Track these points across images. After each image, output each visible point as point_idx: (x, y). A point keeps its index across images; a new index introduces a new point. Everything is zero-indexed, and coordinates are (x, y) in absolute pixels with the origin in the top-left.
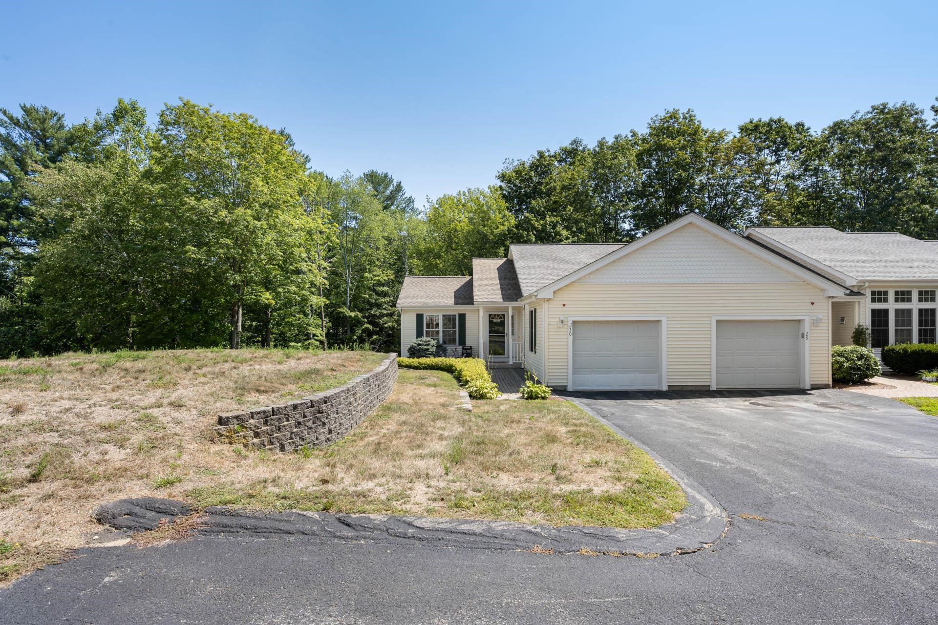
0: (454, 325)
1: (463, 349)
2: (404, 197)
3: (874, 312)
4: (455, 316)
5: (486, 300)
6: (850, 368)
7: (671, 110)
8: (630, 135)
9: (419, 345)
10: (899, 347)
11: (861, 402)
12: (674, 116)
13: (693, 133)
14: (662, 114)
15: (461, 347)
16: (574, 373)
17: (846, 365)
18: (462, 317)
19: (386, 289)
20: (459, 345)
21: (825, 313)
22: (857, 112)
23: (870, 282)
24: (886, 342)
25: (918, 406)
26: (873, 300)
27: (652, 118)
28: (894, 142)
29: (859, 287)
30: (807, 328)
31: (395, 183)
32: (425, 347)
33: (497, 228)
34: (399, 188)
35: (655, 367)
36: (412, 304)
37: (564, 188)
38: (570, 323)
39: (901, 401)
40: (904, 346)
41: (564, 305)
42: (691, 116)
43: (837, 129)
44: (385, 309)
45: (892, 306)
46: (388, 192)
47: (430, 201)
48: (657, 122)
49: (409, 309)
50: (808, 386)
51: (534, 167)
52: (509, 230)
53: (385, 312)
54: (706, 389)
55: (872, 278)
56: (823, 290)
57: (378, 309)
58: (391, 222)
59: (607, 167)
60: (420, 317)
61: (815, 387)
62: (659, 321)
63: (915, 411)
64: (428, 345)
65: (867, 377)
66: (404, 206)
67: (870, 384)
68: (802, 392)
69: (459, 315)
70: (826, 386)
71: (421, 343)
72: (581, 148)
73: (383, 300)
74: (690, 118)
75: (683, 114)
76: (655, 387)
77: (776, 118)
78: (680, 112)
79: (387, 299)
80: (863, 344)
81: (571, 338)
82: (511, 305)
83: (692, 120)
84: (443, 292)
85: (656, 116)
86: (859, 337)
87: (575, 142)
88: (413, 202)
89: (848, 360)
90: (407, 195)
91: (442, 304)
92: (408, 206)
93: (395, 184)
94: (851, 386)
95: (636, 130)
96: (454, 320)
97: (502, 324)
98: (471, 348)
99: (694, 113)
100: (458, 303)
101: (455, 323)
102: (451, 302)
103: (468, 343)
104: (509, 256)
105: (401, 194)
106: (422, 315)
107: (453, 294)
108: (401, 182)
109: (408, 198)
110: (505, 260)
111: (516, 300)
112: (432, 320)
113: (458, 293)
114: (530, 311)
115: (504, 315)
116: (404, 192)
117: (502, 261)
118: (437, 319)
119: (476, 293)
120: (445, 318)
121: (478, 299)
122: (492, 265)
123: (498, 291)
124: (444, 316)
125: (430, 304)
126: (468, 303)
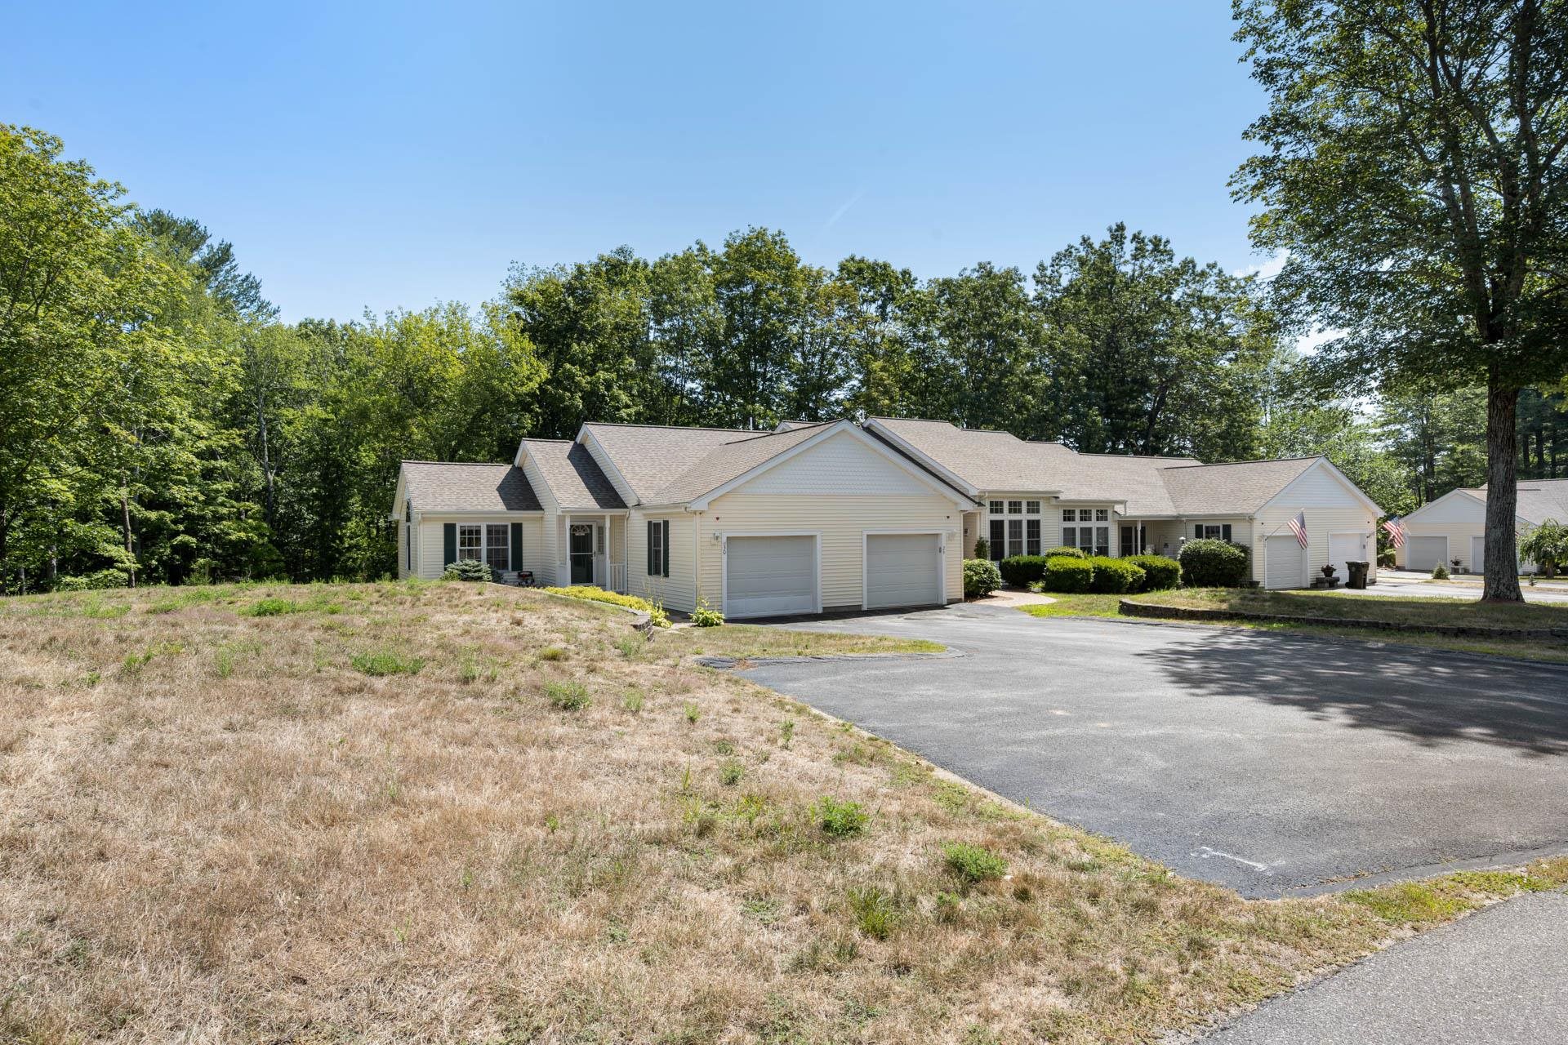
0: (506, 539)
1: (519, 574)
2: (233, 274)
3: (992, 522)
4: (507, 526)
5: (576, 506)
6: (978, 582)
7: (758, 228)
8: (695, 247)
9: (465, 571)
10: (1013, 560)
11: (989, 612)
13: (787, 268)
14: (746, 231)
15: (516, 573)
16: (729, 598)
17: (975, 578)
18: (517, 528)
20: (513, 570)
21: (957, 526)
22: (965, 269)
23: (989, 492)
24: (1002, 556)
25: (1030, 612)
26: (992, 511)
27: (730, 234)
28: (1000, 317)
29: (980, 497)
30: (944, 542)
33: (523, 385)
35: (810, 589)
36: (439, 509)
37: (617, 327)
38: (725, 539)
39: (1018, 609)
40: (1017, 558)
41: (716, 519)
42: (782, 241)
43: (946, 289)
45: (1006, 517)
46: (198, 258)
48: (737, 241)
49: (427, 518)
50: (945, 602)
51: (570, 289)
52: (540, 388)
55: (990, 488)
56: (956, 504)
59: (678, 303)
60: (449, 529)
61: (951, 602)
62: (812, 537)
63: (1028, 616)
64: (479, 571)
65: (991, 589)
67: (993, 597)
68: (942, 607)
69: (513, 525)
70: (959, 601)
71: (467, 568)
72: (631, 262)
74: (779, 241)
75: (773, 236)
76: (810, 611)
77: (881, 262)
78: (769, 233)
80: (984, 557)
81: (725, 557)
82: (608, 513)
83: (785, 247)
84: (479, 489)
85: (737, 232)
86: (980, 552)
87: (621, 251)
89: (977, 573)
91: (487, 508)
92: (244, 293)
93: (215, 246)
94: (980, 599)
95: (705, 242)
96: (505, 532)
97: (589, 537)
98: (531, 574)
99: (785, 238)
100: (510, 507)
101: (507, 538)
102: (496, 505)
103: (526, 568)
104: (578, 440)
105: (228, 267)
106: (453, 526)
107: (497, 493)
108: (230, 246)
109: (243, 277)
110: (572, 443)
111: (617, 507)
112: (470, 532)
113: (502, 489)
114: (650, 523)
115: (590, 527)
116: (233, 264)
117: (568, 446)
118: (478, 532)
119: (557, 494)
120: (490, 530)
121: (565, 505)
122: (557, 451)
123: (587, 493)
124: (488, 526)
125: (469, 508)
126: (528, 508)
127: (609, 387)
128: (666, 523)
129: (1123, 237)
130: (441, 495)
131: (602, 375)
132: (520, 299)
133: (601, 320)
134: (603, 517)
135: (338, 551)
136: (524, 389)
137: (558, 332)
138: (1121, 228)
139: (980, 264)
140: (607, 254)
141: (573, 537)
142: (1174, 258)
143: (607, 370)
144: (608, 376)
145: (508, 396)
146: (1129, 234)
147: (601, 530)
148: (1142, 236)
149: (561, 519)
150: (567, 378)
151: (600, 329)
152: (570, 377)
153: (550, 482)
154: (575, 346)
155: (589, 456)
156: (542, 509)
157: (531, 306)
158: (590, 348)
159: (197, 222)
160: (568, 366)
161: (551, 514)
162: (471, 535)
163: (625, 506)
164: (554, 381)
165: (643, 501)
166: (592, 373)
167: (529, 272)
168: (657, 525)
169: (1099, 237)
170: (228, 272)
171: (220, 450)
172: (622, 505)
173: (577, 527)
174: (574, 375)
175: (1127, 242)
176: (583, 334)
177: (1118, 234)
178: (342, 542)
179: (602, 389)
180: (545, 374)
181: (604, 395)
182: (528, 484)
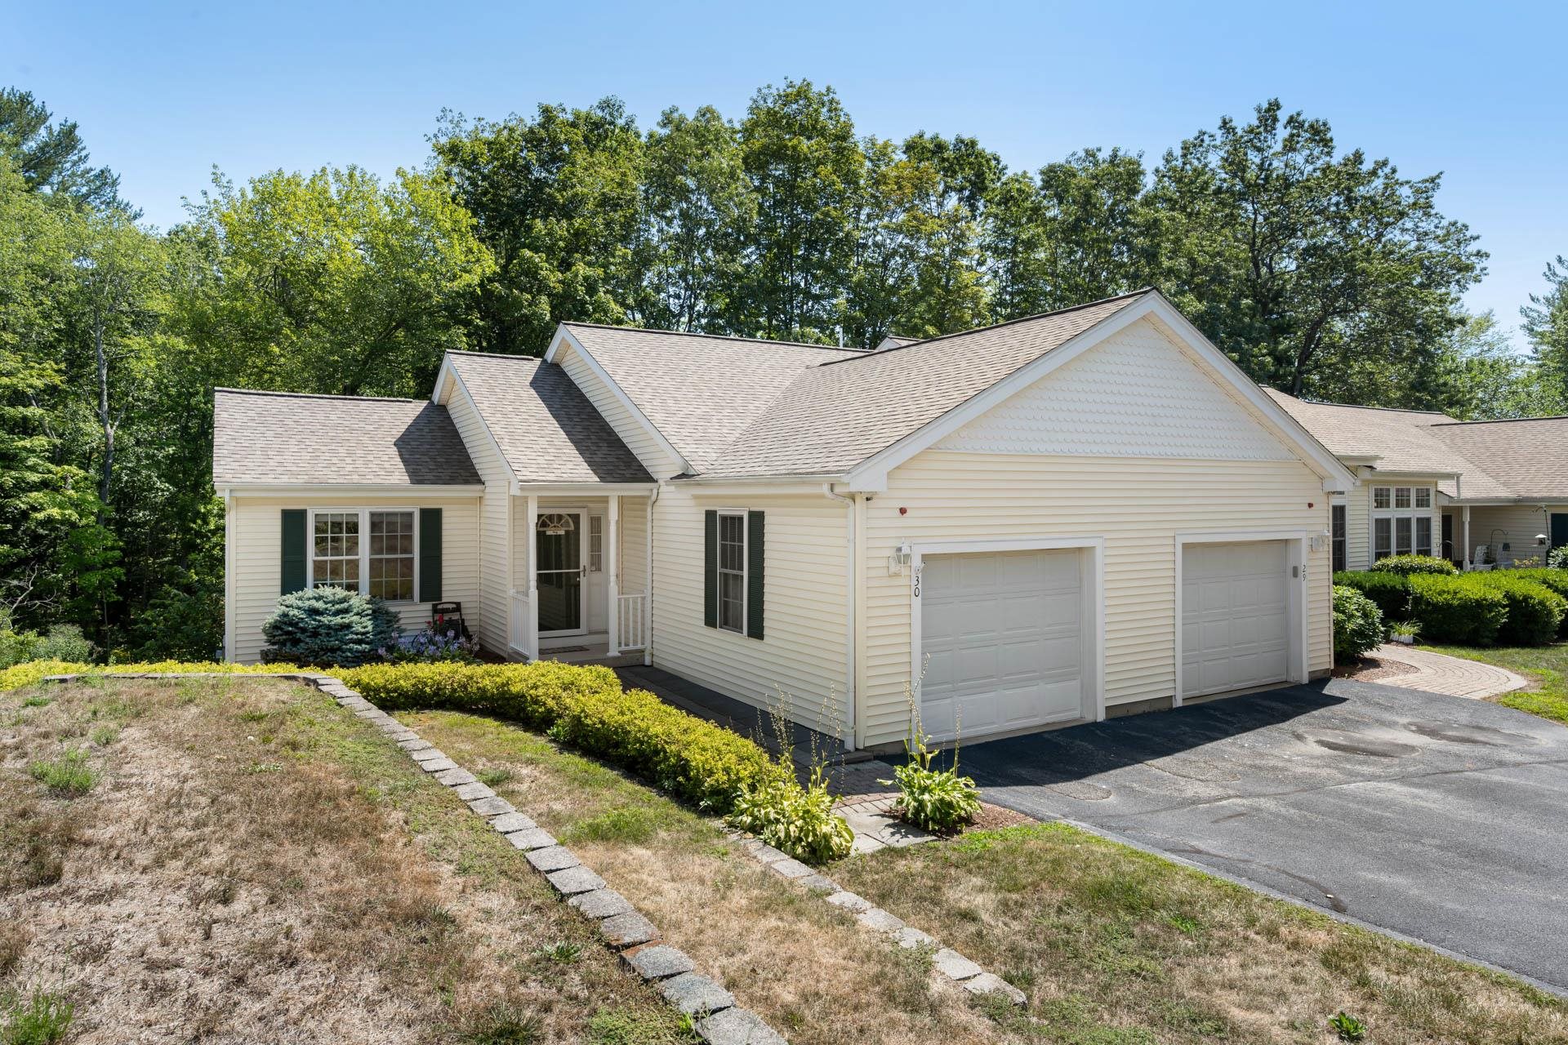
0: (408, 540)
1: (435, 610)
2: (82, 167)
4: (410, 515)
5: (551, 477)
7: (798, 82)
9: (313, 612)
12: (802, 93)
13: (841, 138)
14: (780, 86)
15: (428, 606)
17: (1348, 627)
18: (432, 519)
19: (34, 411)
20: (423, 599)
27: (759, 90)
30: (1302, 556)
31: (55, 123)
32: (338, 620)
33: (454, 278)
34: (67, 140)
36: (268, 480)
38: (917, 562)
41: (903, 511)
42: (831, 102)
43: (1056, 179)
44: (33, 469)
46: (33, 144)
47: (224, 180)
48: (770, 100)
49: (251, 497)
50: (1305, 678)
51: (532, 139)
52: (482, 285)
53: (34, 477)
54: (1164, 706)
56: (1322, 478)
57: (10, 468)
58: (54, 227)
60: (293, 521)
61: (1317, 677)
62: (1087, 550)
64: (346, 611)
66: (84, 190)
69: (423, 512)
70: (1327, 674)
71: (320, 605)
72: (621, 122)
73: (27, 443)
74: (829, 102)
75: (819, 94)
77: (966, 137)
78: (813, 89)
79: (41, 441)
81: (917, 602)
82: (616, 491)
83: (836, 109)
84: (359, 442)
85: (769, 87)
87: (606, 105)
88: (114, 183)
90: (95, 164)
91: (371, 479)
92: (96, 192)
93: (56, 129)
94: (1361, 669)
96: (408, 527)
97: (573, 537)
98: (458, 607)
99: (837, 97)
100: (417, 478)
101: (410, 538)
102: (390, 473)
103: (450, 593)
104: (550, 355)
105: (75, 158)
106: (302, 514)
107: (394, 451)
108: (75, 126)
109: (97, 171)
110: (538, 361)
111: (634, 479)
112: (337, 526)
113: (407, 445)
114: (710, 516)
115: (576, 518)
116: (83, 153)
117: (531, 366)
118: (353, 528)
119: (511, 453)
120: (377, 522)
121: (527, 474)
122: (510, 374)
123: (571, 450)
124: (372, 515)
125: (334, 478)
126: (452, 480)
127: (591, 289)
128: (757, 519)
129: (1275, 120)
130: (280, 452)
131: (581, 269)
132: (452, 152)
133: (579, 189)
134: (605, 500)
135: (198, 534)
136: (456, 285)
137: (513, 205)
138: (1274, 106)
139: (1087, 151)
140: (584, 109)
141: (541, 536)
142: (1335, 153)
143: (589, 264)
144: (589, 272)
145: (429, 296)
146: (1283, 116)
147: (597, 524)
148: (1301, 118)
149: (519, 503)
150: (526, 273)
151: (577, 202)
152: (532, 272)
153: (496, 429)
154: (539, 223)
155: (571, 384)
156: (480, 482)
157: (471, 163)
158: (561, 228)
159: (29, 94)
160: (527, 253)
161: (498, 492)
162: (339, 531)
163: (648, 478)
164: (504, 276)
165: (698, 467)
166: (565, 265)
167: (469, 126)
168: (732, 523)
169: (1245, 119)
170: (74, 164)
171: (30, 391)
172: (641, 474)
173: (551, 517)
174: (537, 267)
175: (1279, 126)
176: (550, 208)
177: (1269, 115)
178: (206, 522)
179: (581, 290)
180: (490, 263)
181: (583, 303)
182: (455, 434)
